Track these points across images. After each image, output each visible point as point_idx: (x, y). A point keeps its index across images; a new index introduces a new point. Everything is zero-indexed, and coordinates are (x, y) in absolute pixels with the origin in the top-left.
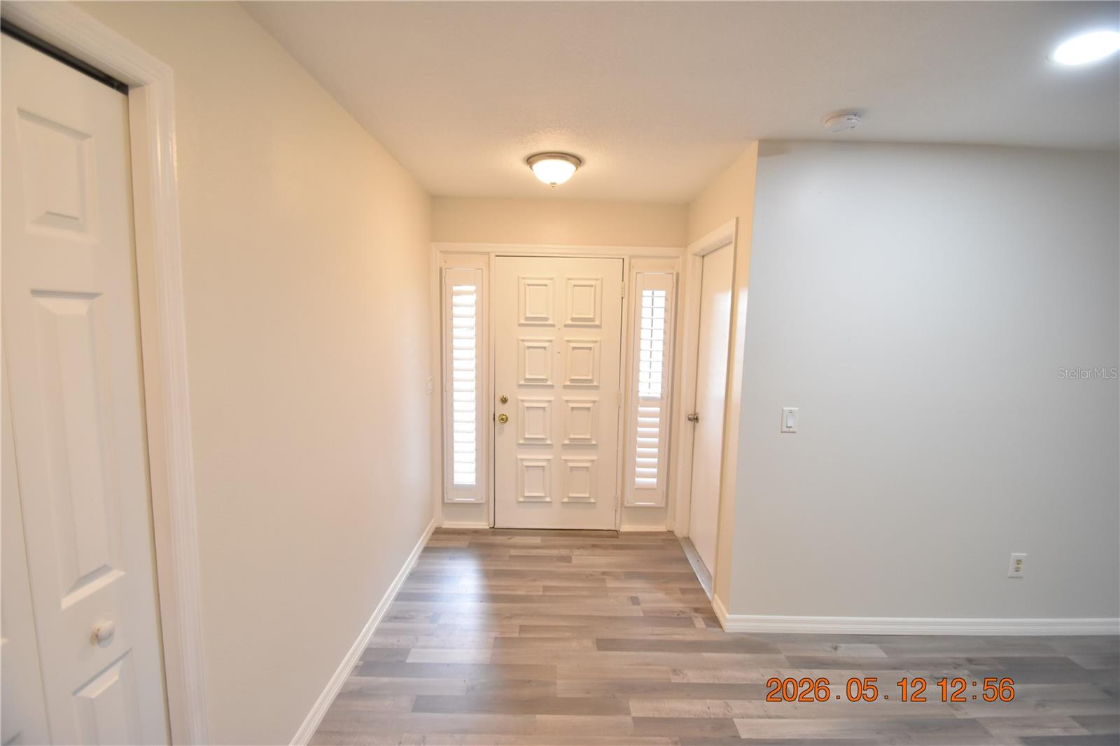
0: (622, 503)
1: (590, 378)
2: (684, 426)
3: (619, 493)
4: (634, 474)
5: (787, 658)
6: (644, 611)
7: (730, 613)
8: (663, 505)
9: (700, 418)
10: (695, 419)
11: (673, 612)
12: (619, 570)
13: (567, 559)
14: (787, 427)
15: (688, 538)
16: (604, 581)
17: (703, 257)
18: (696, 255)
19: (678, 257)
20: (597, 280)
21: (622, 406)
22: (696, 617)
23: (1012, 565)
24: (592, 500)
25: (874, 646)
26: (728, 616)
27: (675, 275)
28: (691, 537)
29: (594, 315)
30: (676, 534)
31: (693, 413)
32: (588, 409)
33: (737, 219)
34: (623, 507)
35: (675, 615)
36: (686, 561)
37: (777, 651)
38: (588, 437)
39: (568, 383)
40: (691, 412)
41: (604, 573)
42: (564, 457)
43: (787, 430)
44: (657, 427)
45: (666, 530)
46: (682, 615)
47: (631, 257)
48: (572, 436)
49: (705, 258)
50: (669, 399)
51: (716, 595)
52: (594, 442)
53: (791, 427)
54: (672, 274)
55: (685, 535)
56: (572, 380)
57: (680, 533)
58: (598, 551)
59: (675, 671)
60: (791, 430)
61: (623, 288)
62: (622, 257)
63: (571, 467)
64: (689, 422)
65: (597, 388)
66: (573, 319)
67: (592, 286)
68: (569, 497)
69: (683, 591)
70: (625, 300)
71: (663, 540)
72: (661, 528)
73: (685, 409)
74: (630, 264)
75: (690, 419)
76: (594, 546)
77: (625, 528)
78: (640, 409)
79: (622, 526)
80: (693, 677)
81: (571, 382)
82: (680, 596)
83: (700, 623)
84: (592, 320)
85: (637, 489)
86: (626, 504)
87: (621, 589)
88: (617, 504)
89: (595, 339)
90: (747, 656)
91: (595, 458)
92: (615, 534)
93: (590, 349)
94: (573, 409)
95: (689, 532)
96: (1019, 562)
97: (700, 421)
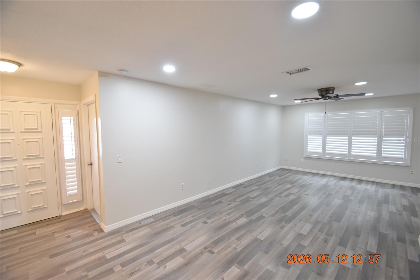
0: (61, 204)
1: (38, 154)
2: (87, 168)
3: (60, 200)
4: (66, 191)
5: (125, 231)
6: (72, 239)
7: (106, 226)
8: (81, 200)
9: (93, 163)
10: (91, 164)
11: (85, 234)
12: (61, 229)
13: (34, 234)
14: (119, 161)
15: (93, 209)
16: (54, 235)
17: (88, 105)
18: (85, 105)
19: (77, 105)
20: (38, 112)
21: (57, 164)
22: (94, 233)
23: (181, 187)
24: (45, 206)
25: (151, 218)
26: (105, 227)
27: (77, 112)
28: (94, 208)
29: (38, 127)
30: (88, 209)
31: (90, 162)
32: (39, 167)
33: (95, 95)
34: (62, 205)
35: (86, 235)
36: (92, 216)
37: (123, 231)
38: (40, 179)
39: (26, 157)
40: (89, 162)
41: (53, 233)
42: (27, 191)
43: (119, 162)
44: (75, 170)
45: (84, 209)
46: (88, 234)
47: (55, 104)
48: (30, 181)
49: (89, 106)
50: (79, 158)
51: (102, 223)
52: (43, 181)
53: (120, 161)
54: (75, 111)
55: (92, 208)
56: (27, 156)
57: (89, 208)
58: (50, 226)
59: (84, 251)
60: (120, 162)
61: (52, 116)
62: (50, 103)
63: (31, 195)
64: (89, 166)
65: (43, 158)
66: (25, 129)
67: (35, 115)
68: (32, 208)
69: (89, 227)
70: (54, 121)
71: (82, 213)
72: (82, 209)
73: (87, 161)
74: (55, 107)
75: (89, 165)
76: (48, 225)
77: (64, 213)
78: (66, 164)
79: (63, 213)
80: (91, 250)
81: (27, 157)
82: (89, 228)
83: (96, 234)
84: (37, 129)
85: (68, 196)
86: (63, 204)
87: (61, 235)
88: (59, 205)
89: (40, 137)
90: (112, 236)
91: (45, 188)
92: (60, 217)
93: (37, 142)
94: (29, 168)
95: (93, 207)
96: (183, 185)
97: (93, 165)
